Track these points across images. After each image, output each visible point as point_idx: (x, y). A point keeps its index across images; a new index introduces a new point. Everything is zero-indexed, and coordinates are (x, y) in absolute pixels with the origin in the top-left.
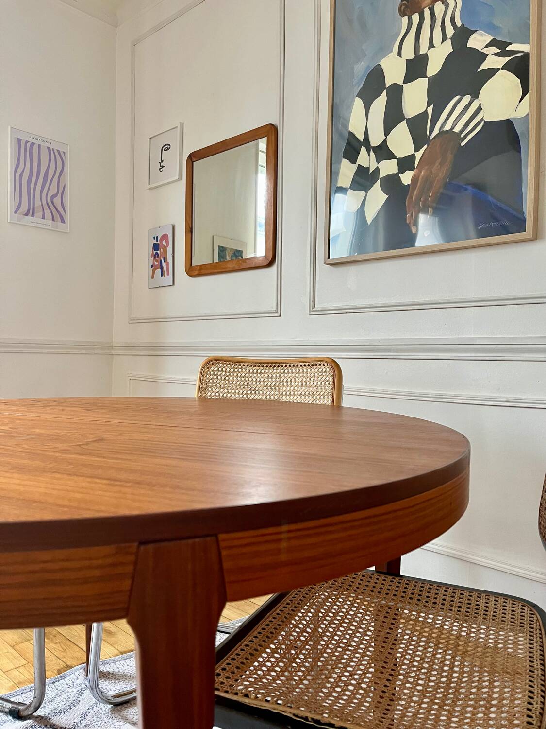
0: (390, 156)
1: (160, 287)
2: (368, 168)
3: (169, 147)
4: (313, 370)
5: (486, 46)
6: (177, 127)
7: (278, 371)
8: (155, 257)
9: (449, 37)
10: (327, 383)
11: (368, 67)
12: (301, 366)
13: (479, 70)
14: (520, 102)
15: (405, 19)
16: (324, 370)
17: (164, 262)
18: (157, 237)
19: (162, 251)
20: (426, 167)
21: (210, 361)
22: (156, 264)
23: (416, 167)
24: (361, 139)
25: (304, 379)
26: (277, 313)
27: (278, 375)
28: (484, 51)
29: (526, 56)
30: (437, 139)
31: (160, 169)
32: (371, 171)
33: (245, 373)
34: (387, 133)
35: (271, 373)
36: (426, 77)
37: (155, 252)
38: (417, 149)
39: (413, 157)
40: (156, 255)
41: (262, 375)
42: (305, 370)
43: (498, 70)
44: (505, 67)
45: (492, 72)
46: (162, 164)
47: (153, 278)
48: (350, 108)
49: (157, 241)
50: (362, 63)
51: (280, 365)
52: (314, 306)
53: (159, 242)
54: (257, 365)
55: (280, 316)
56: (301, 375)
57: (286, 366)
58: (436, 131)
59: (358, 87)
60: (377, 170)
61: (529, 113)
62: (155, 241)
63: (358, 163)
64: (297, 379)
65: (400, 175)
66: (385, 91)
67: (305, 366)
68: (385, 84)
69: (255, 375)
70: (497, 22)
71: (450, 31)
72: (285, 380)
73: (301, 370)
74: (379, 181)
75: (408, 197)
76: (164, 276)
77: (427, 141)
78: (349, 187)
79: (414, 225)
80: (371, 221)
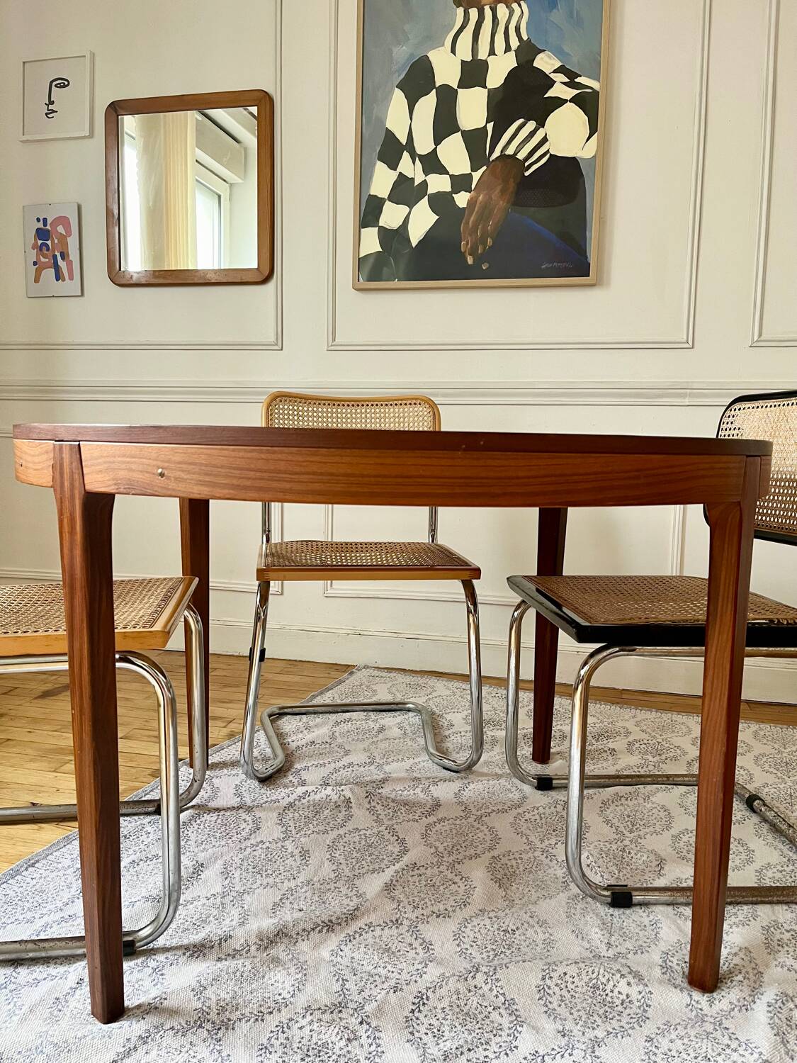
0: (442, 170)
1: (53, 296)
2: (413, 179)
3: (66, 83)
4: (406, 410)
5: (555, 71)
6: (85, 56)
7: (363, 411)
8: (41, 250)
9: (513, 49)
10: (426, 424)
11: (412, 55)
12: (391, 405)
13: (546, 96)
14: (587, 140)
15: (460, 11)
16: (421, 409)
17: (63, 258)
18: (45, 220)
19: (56, 241)
20: (485, 192)
21: (278, 397)
22: (43, 260)
23: (473, 188)
24: (404, 141)
25: (397, 420)
26: (277, 345)
27: (363, 416)
28: (552, 76)
29: (595, 94)
30: (498, 162)
31: (46, 114)
32: (416, 183)
33: (322, 412)
34: (437, 141)
35: (355, 413)
36: (486, 88)
37: (40, 242)
38: (474, 169)
39: (469, 177)
40: (44, 248)
41: (344, 415)
42: (397, 410)
43: (566, 101)
44: (572, 100)
45: (559, 102)
46: (51, 107)
47: (37, 280)
48: (387, 98)
49: (45, 224)
50: (404, 47)
51: (365, 404)
52: (334, 340)
53: (48, 227)
54: (337, 403)
55: (282, 350)
56: (392, 415)
57: (372, 405)
58: (497, 153)
59: (399, 76)
60: (424, 184)
61: (596, 154)
62: (41, 225)
63: (399, 170)
64: (387, 420)
65: (453, 195)
66: (434, 90)
67: (396, 405)
68: (434, 82)
69: (334, 415)
70: (566, 49)
71: (515, 43)
72: (373, 420)
73: (392, 410)
74: (427, 196)
75: (464, 221)
76: (64, 280)
77: (486, 161)
78: (386, 198)
79: (470, 255)
80: (417, 243)
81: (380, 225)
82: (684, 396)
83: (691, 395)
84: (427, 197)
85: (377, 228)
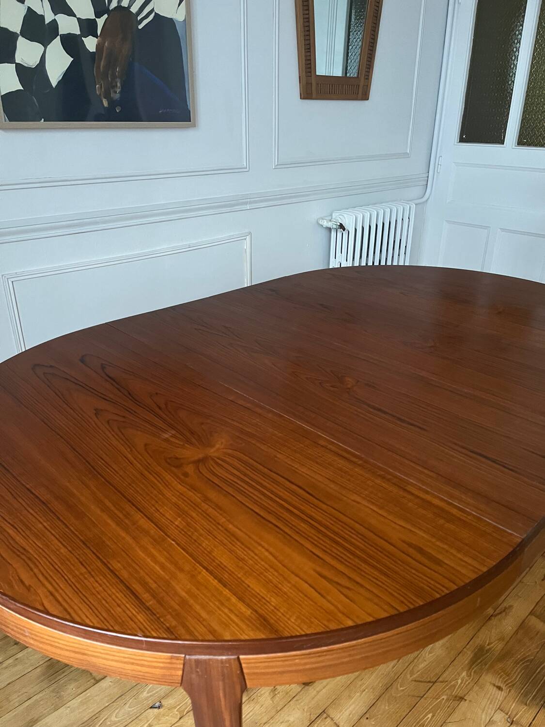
20: (110, 39)
23: (99, 34)
30: (116, 12)
39: (94, 22)
58: (114, 4)
60: (55, 23)
61: (185, 19)
63: (27, 4)
75: (95, 66)
77: (107, 11)
78: (18, 32)
79: (105, 98)
80: (56, 84)
81: (17, 62)
82: (246, 203)
83: (250, 203)
84: (59, 37)
85: (14, 65)
